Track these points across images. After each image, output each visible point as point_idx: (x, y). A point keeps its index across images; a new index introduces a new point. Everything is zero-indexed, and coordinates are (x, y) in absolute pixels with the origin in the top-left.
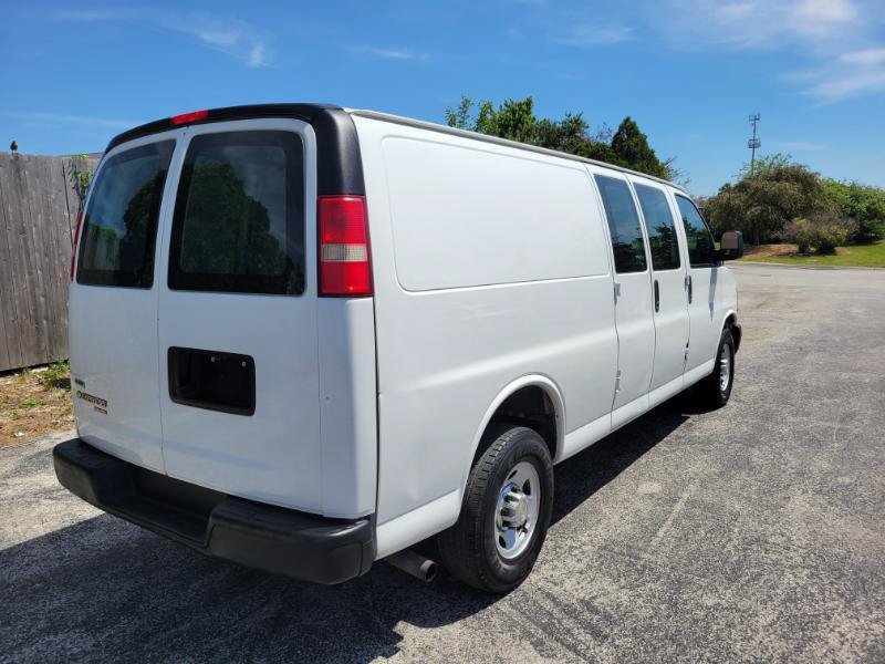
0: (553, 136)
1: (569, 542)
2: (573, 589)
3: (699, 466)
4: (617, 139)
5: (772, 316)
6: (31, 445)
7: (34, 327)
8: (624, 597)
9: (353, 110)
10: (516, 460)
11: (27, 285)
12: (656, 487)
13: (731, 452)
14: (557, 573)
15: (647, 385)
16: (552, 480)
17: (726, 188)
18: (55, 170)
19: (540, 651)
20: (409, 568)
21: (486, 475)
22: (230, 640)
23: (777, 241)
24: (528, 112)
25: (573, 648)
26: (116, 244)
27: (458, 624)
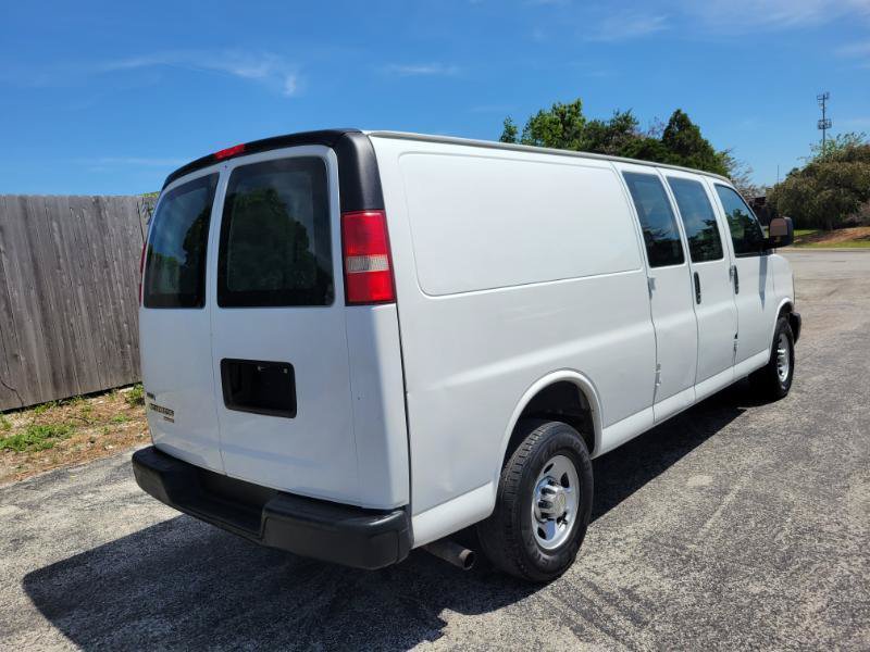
0: (602, 135)
1: (613, 534)
2: (614, 579)
3: (754, 457)
4: (668, 133)
5: (844, 304)
6: (119, 456)
7: (119, 352)
8: (667, 586)
9: (370, 132)
10: (551, 454)
11: (111, 314)
12: (706, 480)
13: (789, 443)
14: (599, 563)
15: (693, 378)
16: (590, 472)
17: (794, 174)
18: (131, 209)
19: (579, 636)
20: (449, 557)
21: (519, 468)
22: (289, 625)
23: (853, 224)
24: (577, 114)
25: (613, 634)
26: (177, 269)
27: (500, 611)
